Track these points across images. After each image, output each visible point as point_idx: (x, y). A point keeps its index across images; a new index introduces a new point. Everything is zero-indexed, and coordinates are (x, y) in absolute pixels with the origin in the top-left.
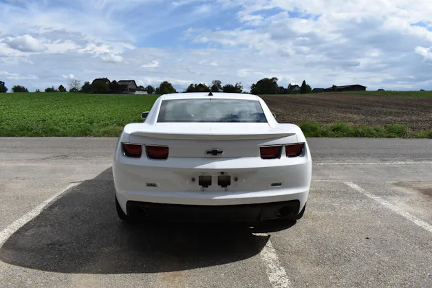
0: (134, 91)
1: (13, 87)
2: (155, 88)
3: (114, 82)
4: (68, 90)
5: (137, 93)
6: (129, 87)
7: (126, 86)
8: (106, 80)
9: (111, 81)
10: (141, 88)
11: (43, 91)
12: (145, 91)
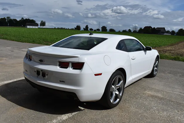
0: (164, 33)
1: (109, 29)
2: (176, 32)
3: (154, 28)
4: (132, 31)
5: (165, 34)
6: (161, 31)
7: (160, 30)
8: (150, 27)
9: (153, 28)
10: (168, 32)
11: (122, 31)
12: (170, 33)
